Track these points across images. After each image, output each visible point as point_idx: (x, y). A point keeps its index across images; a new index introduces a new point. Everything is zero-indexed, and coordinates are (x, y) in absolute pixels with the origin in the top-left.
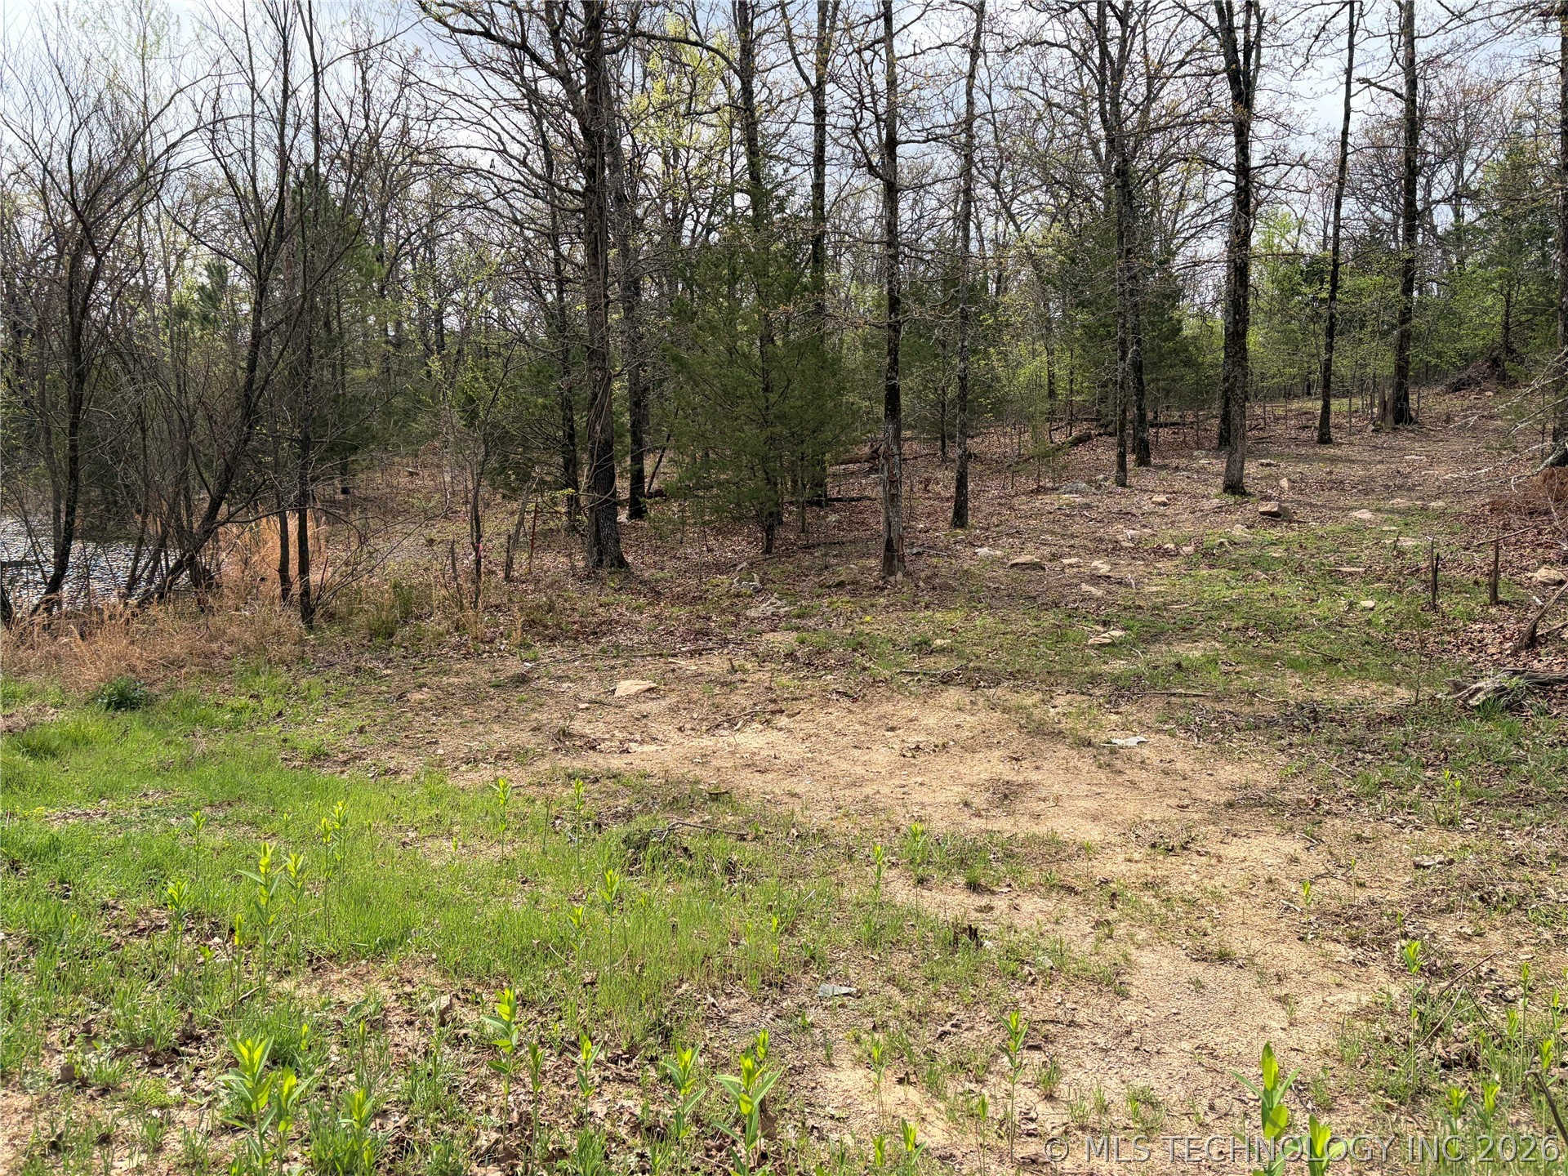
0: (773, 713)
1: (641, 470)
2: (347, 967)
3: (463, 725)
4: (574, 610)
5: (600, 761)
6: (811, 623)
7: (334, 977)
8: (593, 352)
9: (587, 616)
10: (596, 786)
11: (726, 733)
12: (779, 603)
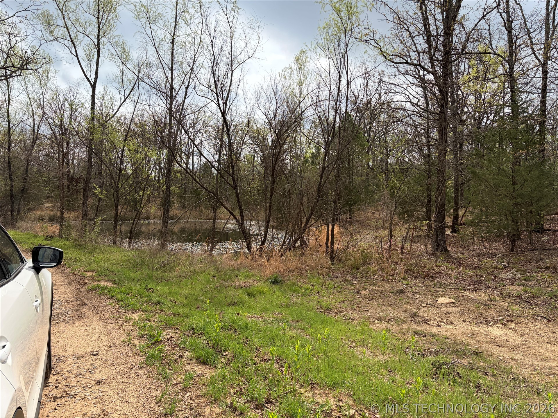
0: (507, 321)
1: (457, 215)
2: (322, 389)
3: (378, 305)
4: (425, 267)
5: (428, 328)
6: (531, 283)
7: (317, 392)
8: (440, 170)
9: (430, 270)
10: (425, 338)
11: (485, 326)
12: (516, 273)
